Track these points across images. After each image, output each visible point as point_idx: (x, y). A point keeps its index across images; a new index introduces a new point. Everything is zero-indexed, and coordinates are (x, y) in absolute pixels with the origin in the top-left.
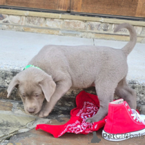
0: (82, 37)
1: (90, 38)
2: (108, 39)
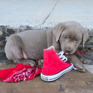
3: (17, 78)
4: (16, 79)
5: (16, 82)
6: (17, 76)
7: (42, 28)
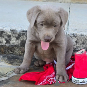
0: (61, 2)
1: (68, 3)
2: (82, 3)
3: (50, 80)
4: (51, 82)
5: (51, 84)
6: (51, 79)
7: (69, 34)
